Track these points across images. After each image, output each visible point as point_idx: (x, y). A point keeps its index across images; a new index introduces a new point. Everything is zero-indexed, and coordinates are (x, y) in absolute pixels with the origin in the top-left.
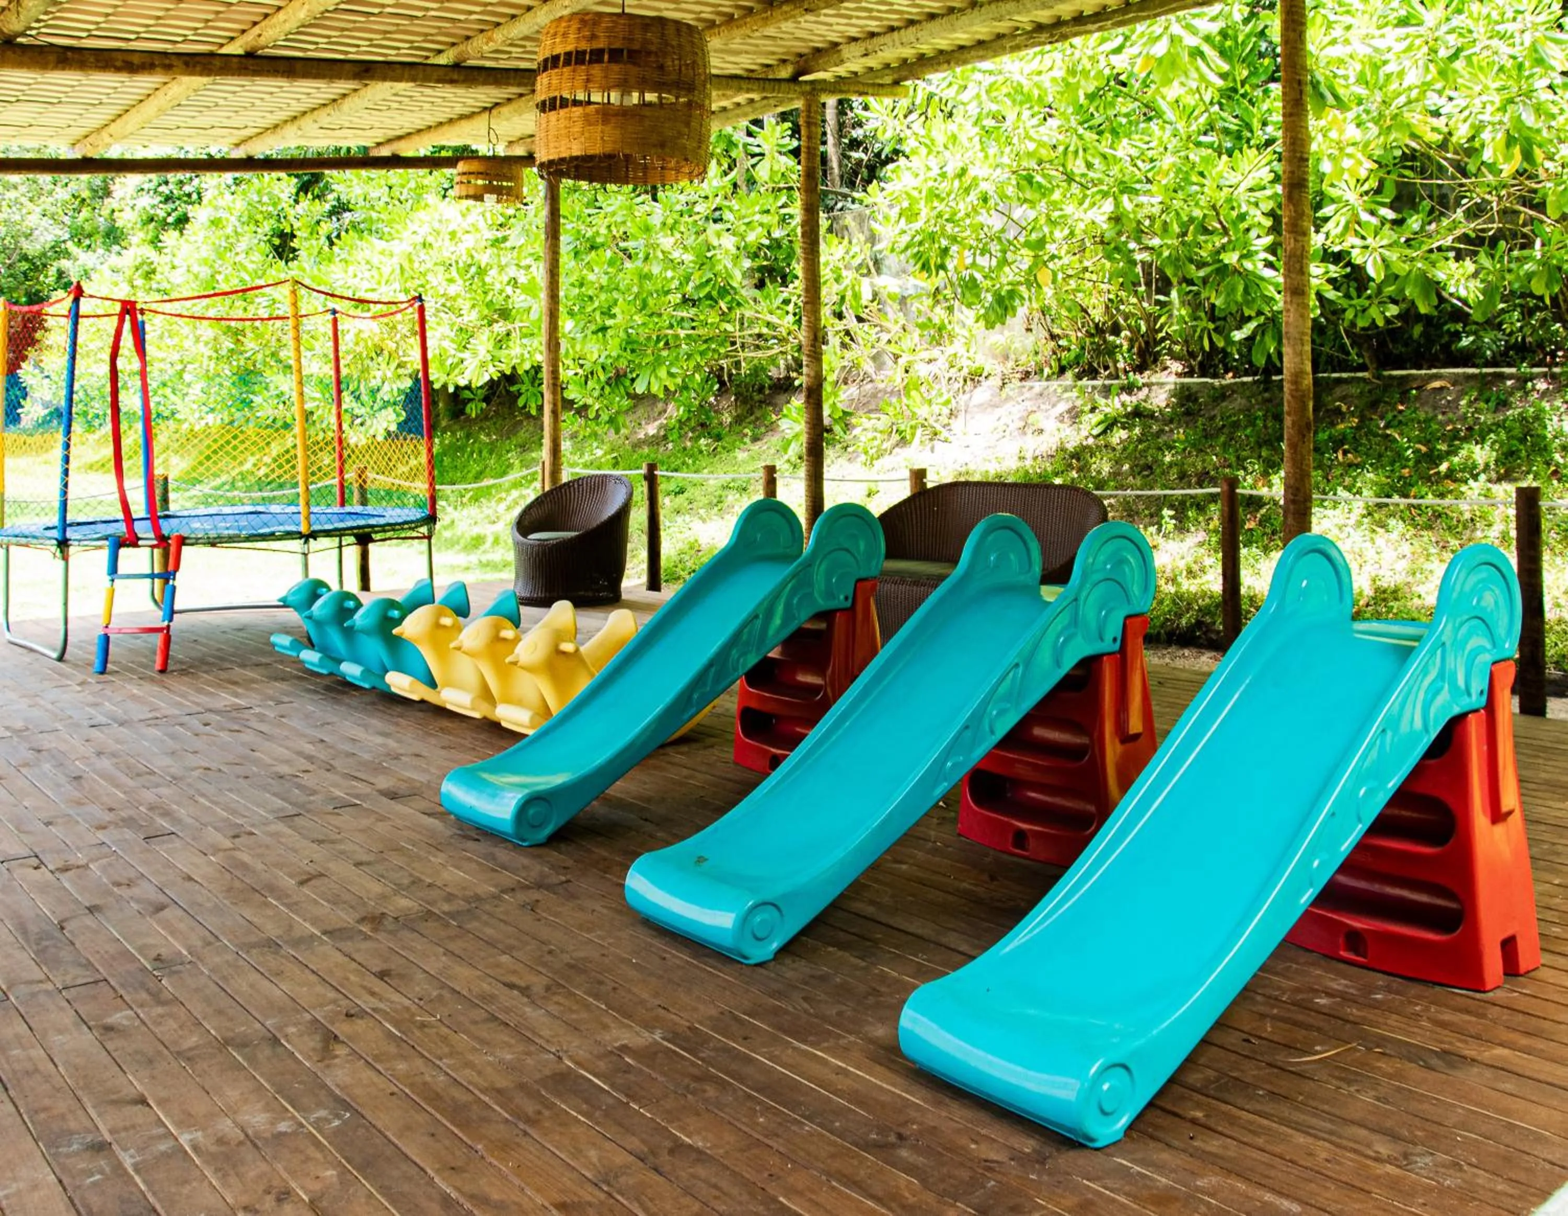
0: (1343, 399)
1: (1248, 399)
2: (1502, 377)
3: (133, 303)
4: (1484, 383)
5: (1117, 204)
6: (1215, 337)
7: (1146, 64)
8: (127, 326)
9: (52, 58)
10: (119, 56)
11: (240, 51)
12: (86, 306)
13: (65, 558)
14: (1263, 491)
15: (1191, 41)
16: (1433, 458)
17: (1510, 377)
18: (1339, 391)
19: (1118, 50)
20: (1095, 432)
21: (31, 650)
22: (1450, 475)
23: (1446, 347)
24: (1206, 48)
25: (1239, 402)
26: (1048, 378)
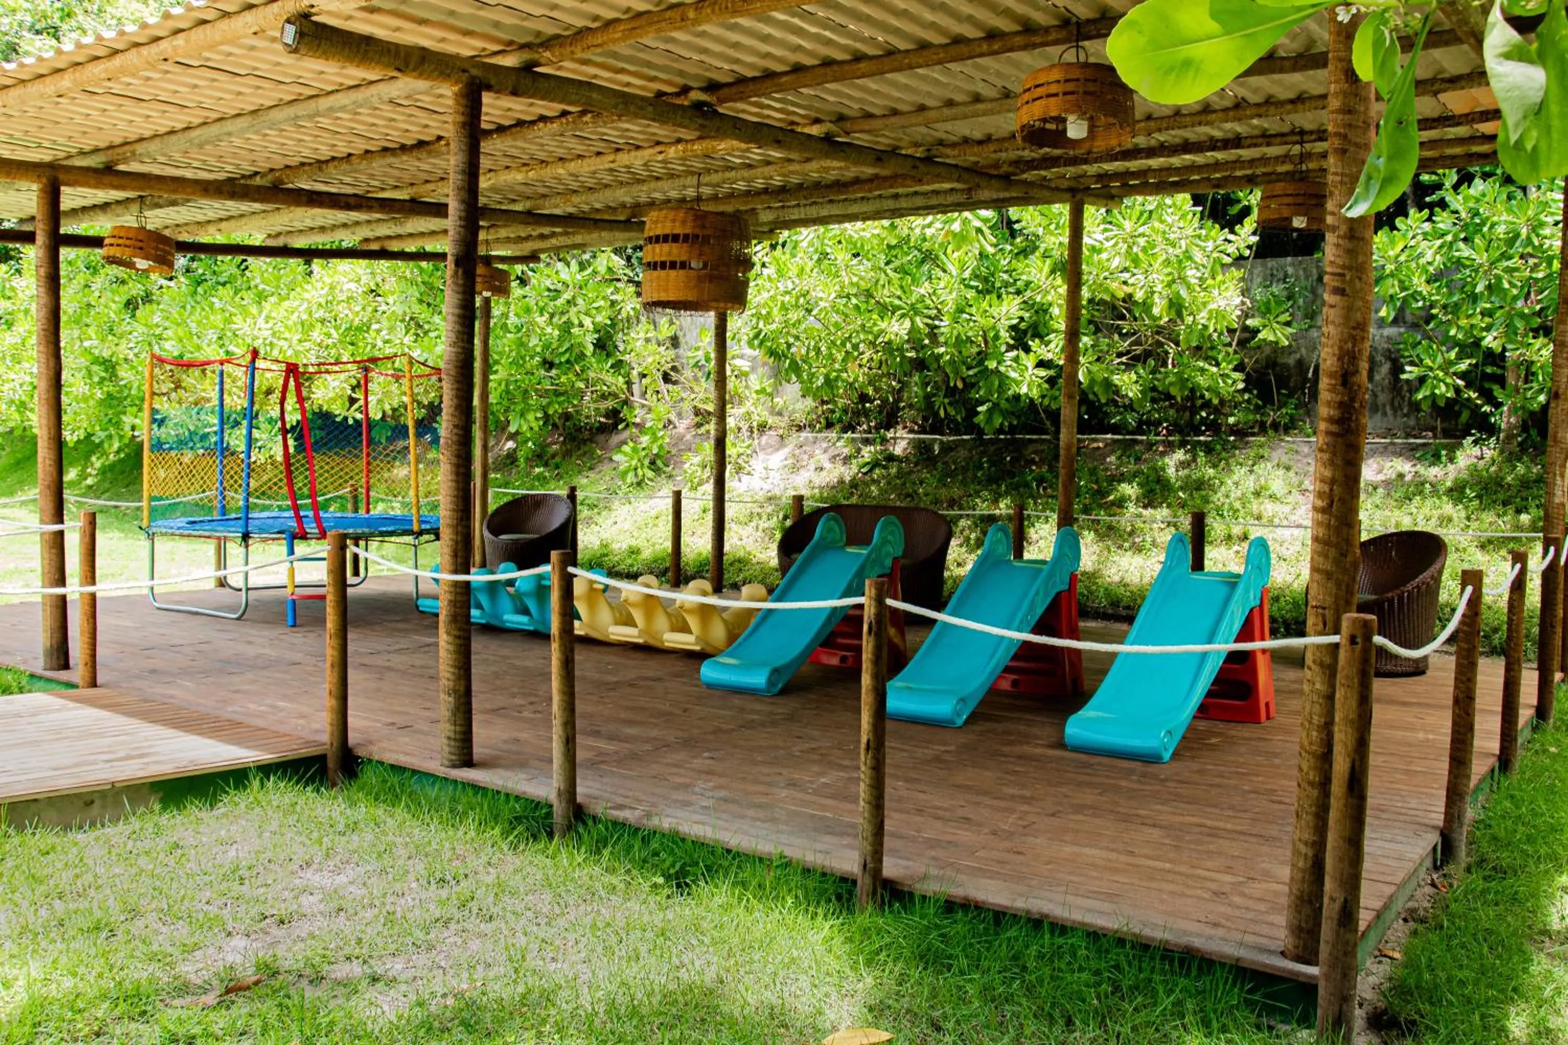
0: (1035, 452)
1: (970, 451)
2: (1135, 442)
3: (296, 366)
4: (1127, 446)
5: (913, 322)
6: (949, 409)
7: (946, 235)
8: (292, 382)
9: (304, 199)
10: (343, 199)
11: (407, 197)
12: (260, 364)
13: (247, 547)
14: (997, 512)
15: (978, 224)
16: (1102, 493)
17: (1141, 442)
18: (1031, 448)
19: (929, 226)
20: (864, 470)
21: (197, 613)
22: (1113, 503)
23: (1101, 422)
24: (984, 229)
25: (963, 453)
26: (820, 431)
